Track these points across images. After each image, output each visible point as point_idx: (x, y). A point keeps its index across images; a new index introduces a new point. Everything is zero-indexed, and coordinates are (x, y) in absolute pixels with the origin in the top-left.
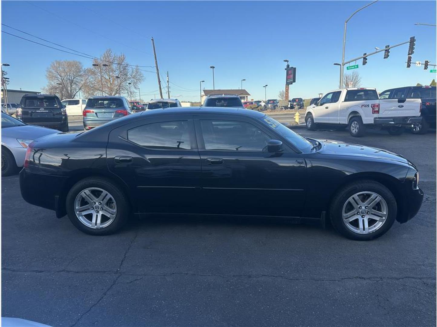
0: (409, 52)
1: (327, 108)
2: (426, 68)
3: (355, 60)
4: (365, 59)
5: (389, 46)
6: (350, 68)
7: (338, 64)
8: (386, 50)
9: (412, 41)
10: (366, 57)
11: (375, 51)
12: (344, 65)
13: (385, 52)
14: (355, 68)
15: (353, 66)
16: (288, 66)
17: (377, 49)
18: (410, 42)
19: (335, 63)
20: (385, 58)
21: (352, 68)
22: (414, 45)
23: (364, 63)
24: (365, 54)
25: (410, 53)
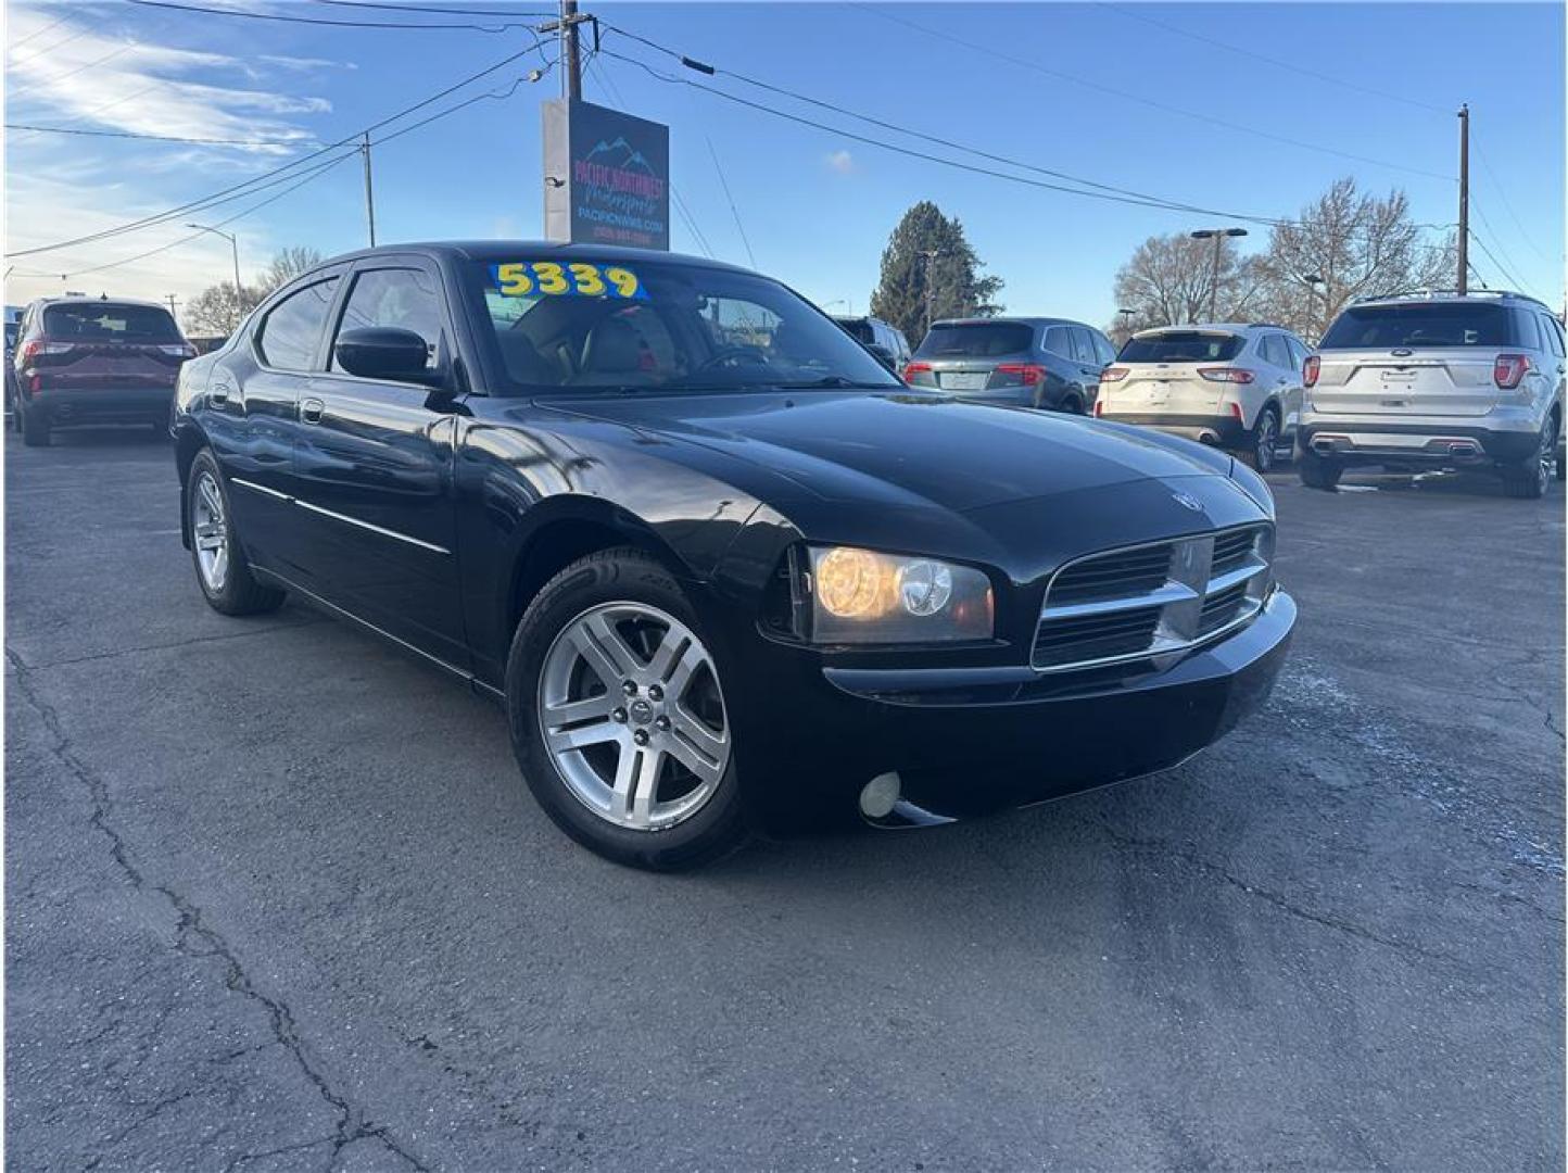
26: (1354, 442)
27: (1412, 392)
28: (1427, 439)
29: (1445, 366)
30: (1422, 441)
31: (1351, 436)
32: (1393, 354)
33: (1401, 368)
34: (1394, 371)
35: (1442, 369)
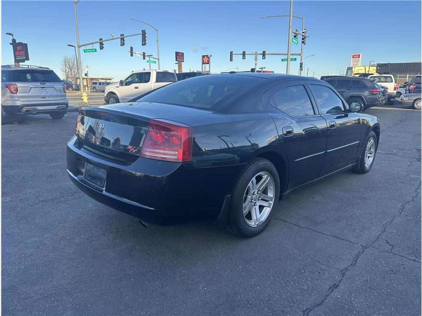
0: (142, 43)
1: (136, 88)
2: (144, 58)
3: (92, 44)
4: (101, 44)
5: (123, 35)
6: (87, 51)
7: (72, 46)
8: (121, 39)
9: (144, 33)
10: (102, 42)
11: (112, 38)
12: (80, 47)
13: (121, 40)
14: (93, 52)
15: (91, 49)
16: (14, 41)
17: (113, 36)
18: (142, 35)
19: (69, 44)
20: (121, 45)
21: (90, 51)
22: (145, 37)
23: (102, 48)
24: (101, 39)
25: (144, 44)
26: (38, 109)
27: (48, 94)
28: (56, 106)
29: (53, 87)
30: (55, 107)
31: (37, 107)
32: (41, 84)
33: (43, 88)
34: (41, 89)
35: (53, 88)
